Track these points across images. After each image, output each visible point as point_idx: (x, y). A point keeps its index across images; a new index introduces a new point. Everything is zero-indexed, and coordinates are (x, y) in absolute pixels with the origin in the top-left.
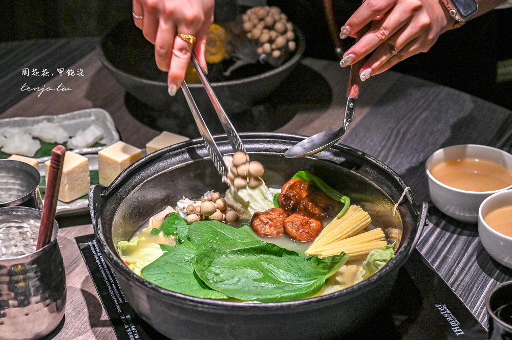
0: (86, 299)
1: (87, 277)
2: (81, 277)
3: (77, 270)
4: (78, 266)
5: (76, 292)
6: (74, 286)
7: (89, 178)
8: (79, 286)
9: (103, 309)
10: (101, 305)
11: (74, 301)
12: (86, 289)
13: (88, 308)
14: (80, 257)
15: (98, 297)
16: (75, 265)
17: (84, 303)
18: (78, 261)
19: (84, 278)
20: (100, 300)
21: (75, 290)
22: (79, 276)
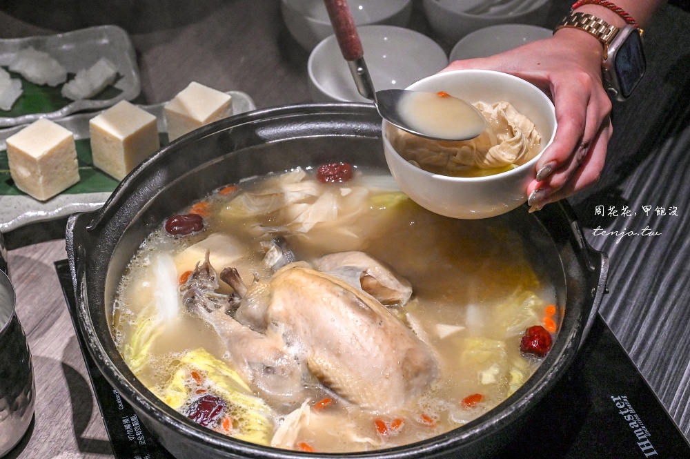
0: (69, 382)
1: (72, 339)
2: (62, 340)
3: (57, 325)
4: (58, 317)
5: (54, 368)
6: (52, 356)
7: (76, 161)
8: (58, 357)
9: (95, 402)
10: (91, 395)
11: (50, 387)
12: (70, 363)
13: (73, 401)
14: (62, 300)
15: (88, 378)
16: (54, 315)
17: (66, 389)
18: (58, 307)
19: (67, 340)
20: (90, 384)
21: (53, 365)
22: (59, 338)
